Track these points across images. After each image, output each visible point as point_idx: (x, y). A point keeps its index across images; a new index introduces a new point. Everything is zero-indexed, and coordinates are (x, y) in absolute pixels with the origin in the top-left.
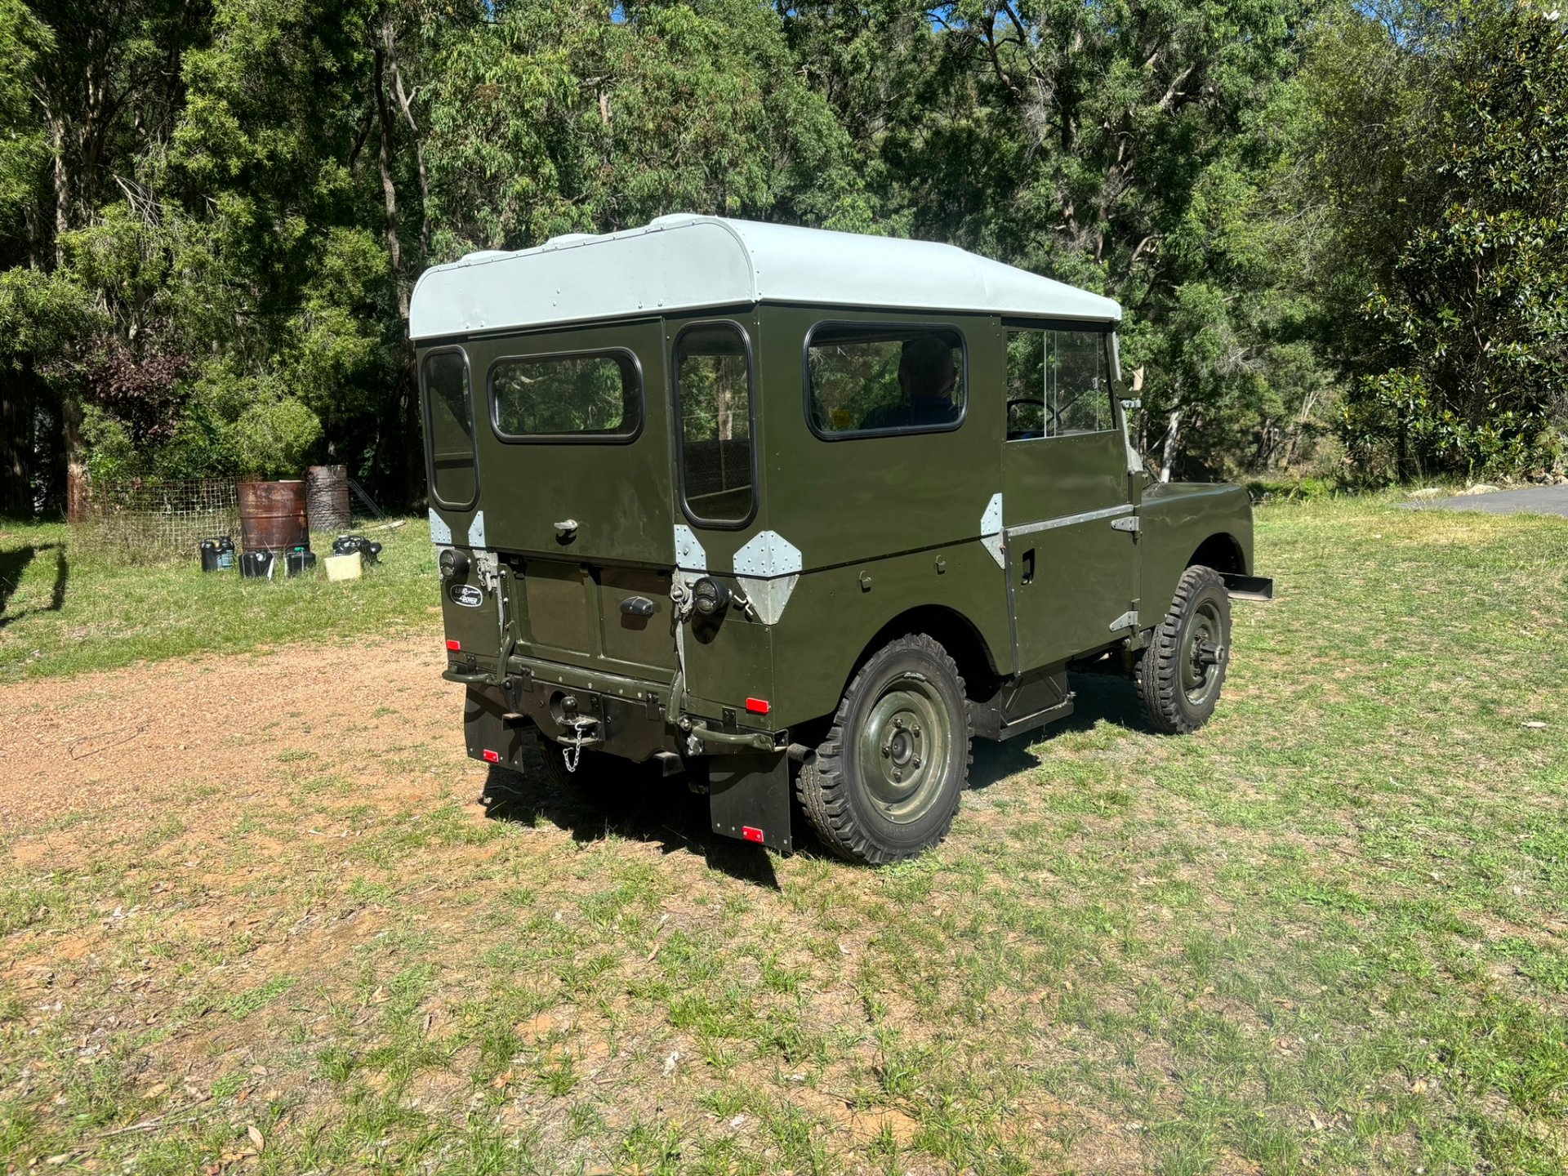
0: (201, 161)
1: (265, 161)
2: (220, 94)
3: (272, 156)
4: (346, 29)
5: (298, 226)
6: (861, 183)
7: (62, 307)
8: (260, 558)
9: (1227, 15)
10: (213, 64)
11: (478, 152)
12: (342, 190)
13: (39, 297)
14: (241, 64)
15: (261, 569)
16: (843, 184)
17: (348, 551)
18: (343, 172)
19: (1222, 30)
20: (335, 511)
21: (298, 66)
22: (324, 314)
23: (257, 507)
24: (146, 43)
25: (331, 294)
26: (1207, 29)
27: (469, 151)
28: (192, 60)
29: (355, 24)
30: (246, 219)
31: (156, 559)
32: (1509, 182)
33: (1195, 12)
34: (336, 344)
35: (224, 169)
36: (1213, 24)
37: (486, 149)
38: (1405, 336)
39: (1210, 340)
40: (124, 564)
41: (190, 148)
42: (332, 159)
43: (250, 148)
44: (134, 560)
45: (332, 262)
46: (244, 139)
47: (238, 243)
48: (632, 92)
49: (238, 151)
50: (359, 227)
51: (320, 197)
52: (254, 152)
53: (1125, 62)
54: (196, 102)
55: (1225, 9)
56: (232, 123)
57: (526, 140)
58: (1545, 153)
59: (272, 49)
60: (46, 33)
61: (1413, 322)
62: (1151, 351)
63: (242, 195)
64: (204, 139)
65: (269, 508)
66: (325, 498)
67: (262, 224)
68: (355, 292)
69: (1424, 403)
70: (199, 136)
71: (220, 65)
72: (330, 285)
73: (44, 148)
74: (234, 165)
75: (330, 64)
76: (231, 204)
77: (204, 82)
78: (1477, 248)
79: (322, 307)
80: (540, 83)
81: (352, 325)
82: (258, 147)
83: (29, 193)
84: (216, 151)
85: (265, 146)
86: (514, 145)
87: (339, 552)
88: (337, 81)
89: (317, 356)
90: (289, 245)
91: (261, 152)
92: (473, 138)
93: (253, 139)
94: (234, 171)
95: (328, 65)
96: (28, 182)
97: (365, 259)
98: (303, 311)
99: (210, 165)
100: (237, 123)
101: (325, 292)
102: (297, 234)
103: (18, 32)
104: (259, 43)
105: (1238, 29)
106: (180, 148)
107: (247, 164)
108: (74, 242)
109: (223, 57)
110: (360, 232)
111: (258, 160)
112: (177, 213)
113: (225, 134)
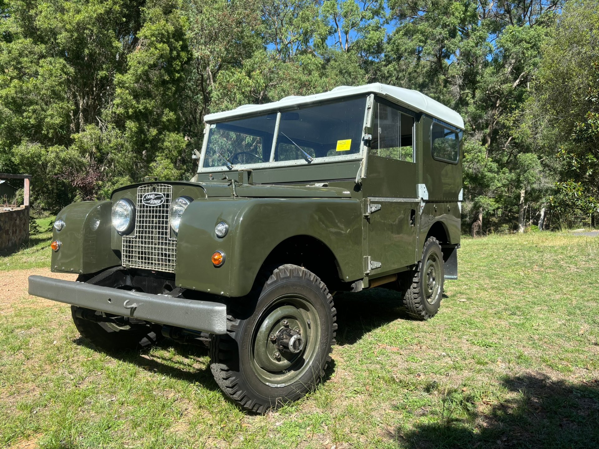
0: (120, 110)
1: (142, 110)
2: (127, 88)
3: (146, 108)
4: (174, 66)
5: (154, 132)
7: (70, 158)
9: (532, 47)
10: (125, 78)
11: (226, 107)
12: (171, 119)
13: (62, 155)
14: (134, 78)
18: (171, 114)
19: (529, 53)
21: (155, 79)
22: (162, 162)
24: (104, 72)
25: (166, 155)
26: (523, 53)
28: (118, 77)
29: (178, 65)
30: (134, 129)
33: (518, 47)
34: (166, 172)
35: (128, 113)
36: (525, 51)
37: (230, 106)
38: (573, 166)
39: (531, 175)
41: (118, 106)
42: (168, 109)
43: (136, 106)
45: (166, 144)
46: (134, 102)
47: (132, 137)
48: (286, 85)
49: (132, 106)
50: (176, 132)
51: (163, 122)
54: (118, 91)
55: (531, 45)
56: (130, 98)
57: (243, 102)
59: (146, 73)
60: (72, 70)
61: (576, 160)
62: (508, 180)
63: (134, 121)
64: (121, 103)
67: (141, 131)
68: (175, 155)
69: (580, 194)
70: (119, 102)
71: (127, 78)
72: (166, 152)
73: (68, 106)
74: (131, 111)
75: (167, 78)
76: (131, 125)
77: (121, 84)
79: (162, 159)
80: (248, 82)
81: (172, 166)
82: (140, 106)
83: (62, 121)
84: (126, 107)
85: (142, 105)
88: (170, 83)
90: (151, 138)
91: (141, 107)
92: (225, 102)
93: (138, 102)
94: (130, 113)
95: (165, 78)
96: (63, 118)
97: (178, 143)
98: (156, 161)
99: (123, 112)
100: (132, 97)
101: (164, 154)
102: (154, 134)
103: (62, 70)
104: (139, 72)
106: (115, 106)
107: (136, 111)
108: (76, 137)
109: (129, 76)
110: (177, 134)
111: (140, 110)
112: (113, 128)
113: (128, 101)
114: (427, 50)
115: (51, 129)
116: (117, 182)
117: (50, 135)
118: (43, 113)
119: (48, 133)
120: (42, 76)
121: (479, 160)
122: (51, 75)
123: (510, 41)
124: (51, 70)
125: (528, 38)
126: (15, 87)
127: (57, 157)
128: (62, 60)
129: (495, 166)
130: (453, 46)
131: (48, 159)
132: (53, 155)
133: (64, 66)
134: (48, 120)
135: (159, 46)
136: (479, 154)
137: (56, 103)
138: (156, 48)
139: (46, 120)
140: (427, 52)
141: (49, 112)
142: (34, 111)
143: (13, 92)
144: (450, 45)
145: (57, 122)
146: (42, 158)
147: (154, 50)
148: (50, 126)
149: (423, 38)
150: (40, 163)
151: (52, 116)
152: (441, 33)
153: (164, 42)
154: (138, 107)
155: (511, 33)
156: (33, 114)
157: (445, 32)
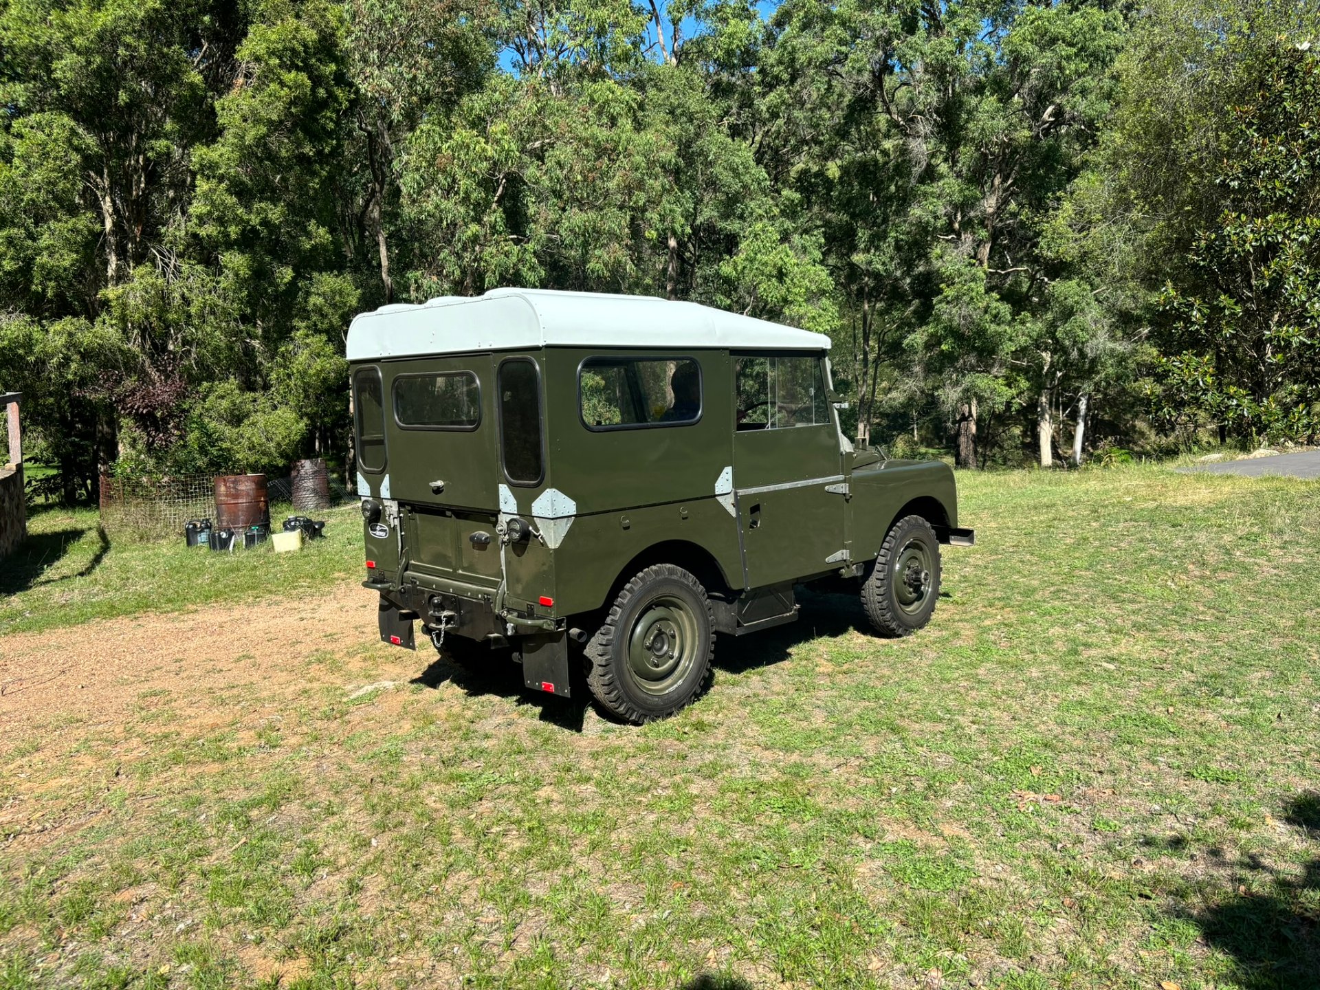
0: (209, 230)
1: (258, 227)
2: (221, 178)
3: (265, 222)
4: (322, 122)
5: (286, 274)
6: (776, 211)
7: (101, 346)
8: (224, 535)
9: (1076, 55)
10: (214, 156)
11: (437, 207)
12: (321, 245)
13: (85, 339)
14: (236, 155)
15: (224, 544)
16: (760, 212)
17: (293, 529)
18: (322, 231)
19: (1073, 67)
20: (315, 493)
21: (282, 153)
22: (308, 341)
23: (227, 496)
24: (165, 142)
25: (316, 325)
26: (1060, 68)
27: (430, 207)
28: (199, 153)
29: (330, 118)
30: (244, 272)
31: (158, 537)
32: (1274, 188)
33: (1048, 54)
34: (318, 364)
35: (226, 234)
36: (1064, 63)
37: (445, 204)
38: (1193, 323)
39: (1079, 327)
40: (134, 541)
41: (201, 220)
42: (313, 221)
43: (246, 217)
44: (141, 538)
45: (315, 300)
46: (240, 211)
47: (240, 290)
48: (563, 152)
49: (238, 221)
50: (335, 272)
51: (304, 251)
52: (248, 221)
53: (993, 99)
54: (203, 186)
55: (1075, 50)
56: (231, 200)
57: (474, 196)
58: (1303, 163)
59: (261, 141)
60: (90, 140)
61: (1199, 310)
62: (1031, 337)
63: (242, 252)
64: (210, 213)
65: (236, 496)
66: (308, 484)
67: (260, 274)
68: (334, 323)
69: (1209, 380)
70: (205, 211)
71: (221, 156)
72: (314, 318)
73: (87, 227)
74: (233, 231)
75: (308, 150)
76: (235, 261)
77: (208, 170)
78: (1248, 246)
79: (307, 336)
80: (484, 150)
81: (330, 349)
82: (252, 217)
83: (77, 260)
84: (221, 221)
85: (258, 213)
86: (466, 200)
87: (286, 529)
88: (317, 162)
89: (303, 374)
90: (282, 288)
91: (255, 220)
92: (433, 196)
93: (248, 209)
94: (233, 236)
95: (306, 150)
96: (77, 252)
97: (340, 294)
98: (292, 339)
99: (215, 233)
100: (235, 199)
101: (310, 323)
102: (286, 280)
103: (69, 141)
104: (249, 139)
105: (1087, 65)
106: (195, 220)
107: (244, 230)
108: (111, 296)
109: (223, 150)
110: (338, 276)
111: (252, 226)
112: (193, 270)
113: (226, 208)
114: (857, 61)
115: (50, 280)
117: (50, 293)
118: (30, 242)
119: (44, 289)
120: (24, 158)
121: (972, 298)
122: (45, 155)
123: (1031, 41)
124: (43, 145)
125: (1068, 34)
127: (71, 345)
128: (66, 119)
129: (1005, 309)
130: (911, 52)
131: (48, 350)
132: (60, 341)
133: (73, 132)
134: (43, 259)
135: (290, 77)
136: (973, 285)
137: (60, 220)
138: (282, 84)
139: (38, 259)
140: (857, 65)
141: (45, 241)
142: (9, 241)
144: (907, 50)
145: (67, 263)
146: (36, 349)
147: (278, 87)
148: (48, 273)
149: (847, 35)
150: (32, 359)
151: (51, 249)
152: (884, 24)
153: (298, 69)
155: (1032, 22)
156: (7, 247)
157: (893, 21)
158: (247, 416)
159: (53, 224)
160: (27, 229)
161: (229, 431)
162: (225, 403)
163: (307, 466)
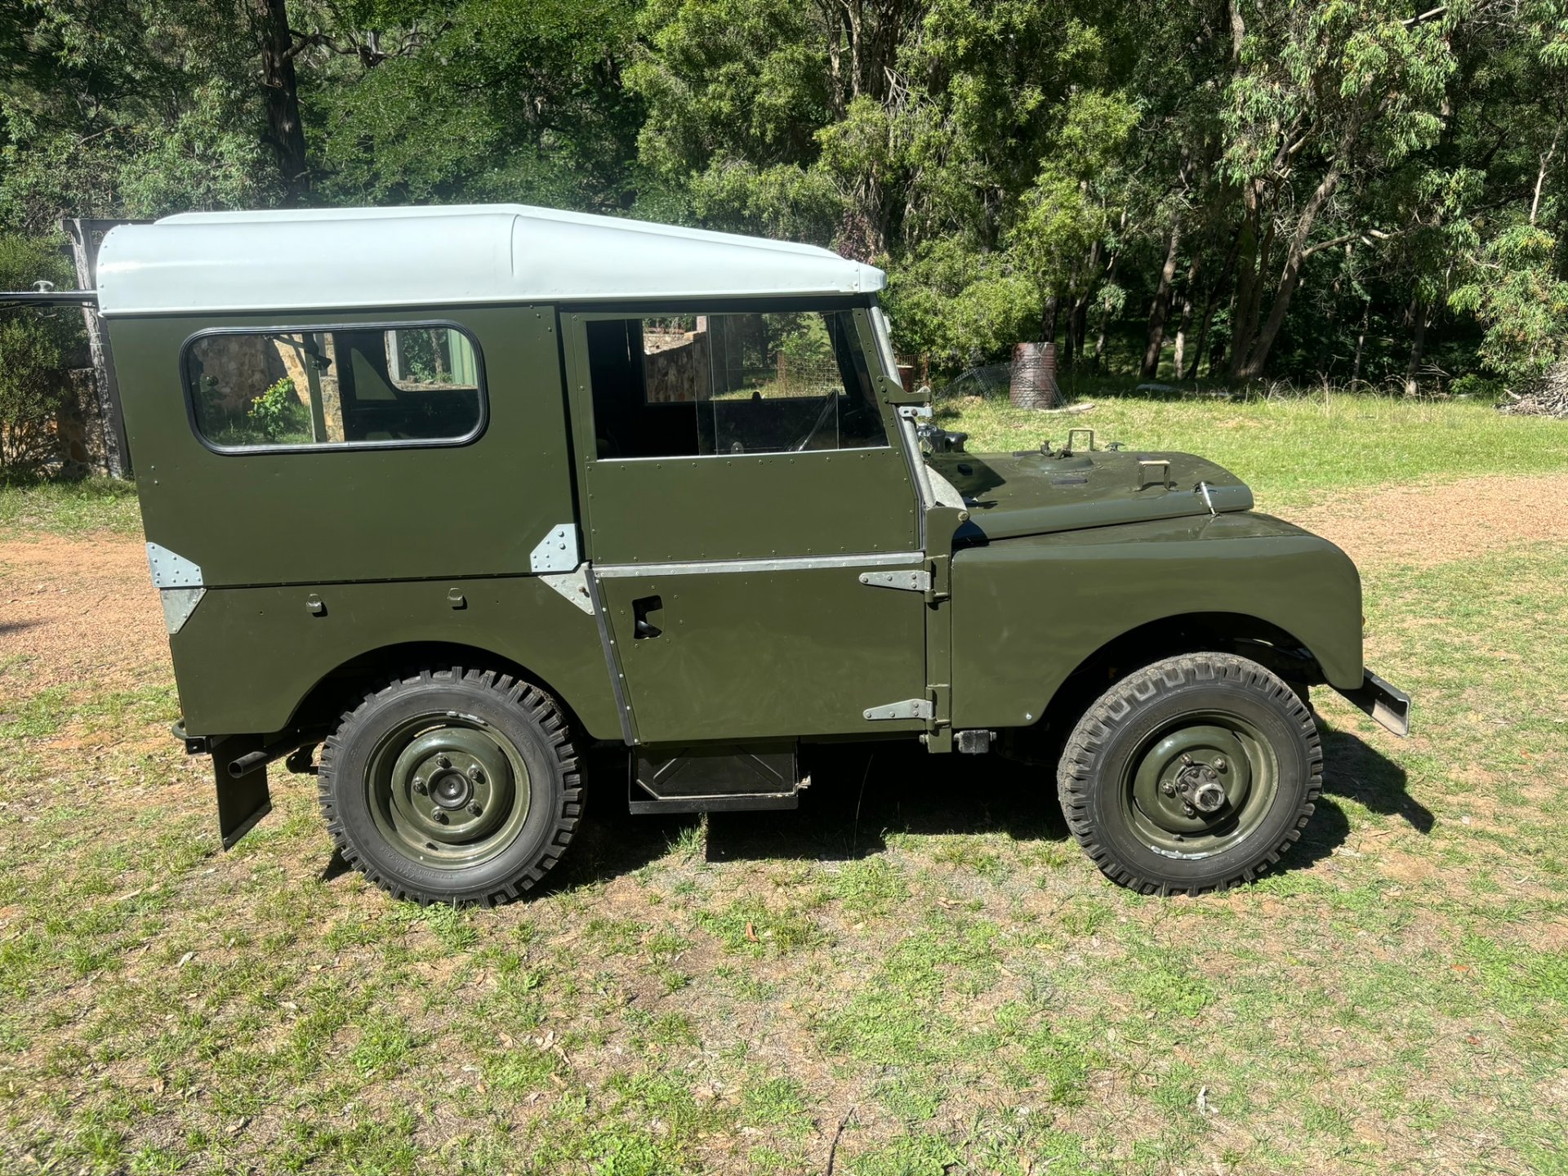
0: (939, 45)
1: (996, 36)
3: (1008, 28)
5: (1032, 97)
7: (809, 197)
12: (1087, 51)
13: (794, 190)
18: (1088, 33)
20: (1035, 388)
22: (1053, 187)
25: (1068, 164)
30: (973, 99)
34: (1056, 219)
35: (955, 50)
41: (936, 34)
42: (1077, 21)
43: (980, 24)
45: (1071, 131)
46: (974, 17)
47: (969, 122)
49: (968, 30)
50: (1103, 90)
51: (1064, 63)
63: (972, 74)
64: (941, 24)
66: (1029, 374)
67: (993, 100)
72: (1069, 155)
74: (963, 45)
76: (966, 86)
79: (1055, 180)
82: (991, 23)
83: (793, 96)
84: (951, 35)
85: (999, 17)
90: (1024, 118)
91: (994, 26)
93: (986, 13)
94: (962, 52)
96: (794, 87)
97: (1106, 123)
98: (1036, 185)
99: (946, 49)
101: (1062, 163)
102: (1032, 107)
106: (929, 34)
107: (976, 43)
108: (825, 137)
110: (1105, 95)
111: (991, 36)
112: (922, 99)
113: (956, 15)
115: (769, 122)
116: (927, 254)
117: (769, 138)
118: (752, 78)
119: (763, 134)
126: (686, 20)
127: (782, 197)
131: (761, 203)
132: (774, 191)
134: (762, 97)
137: (780, 50)
139: (758, 99)
141: (766, 75)
142: (731, 79)
143: (682, 33)
145: (781, 101)
146: (750, 202)
148: (767, 112)
150: (746, 213)
151: (771, 85)
154: (985, 29)
156: (728, 86)
158: (968, 283)
159: (775, 55)
160: (747, 63)
161: (943, 303)
162: (940, 268)
163: (1028, 350)
